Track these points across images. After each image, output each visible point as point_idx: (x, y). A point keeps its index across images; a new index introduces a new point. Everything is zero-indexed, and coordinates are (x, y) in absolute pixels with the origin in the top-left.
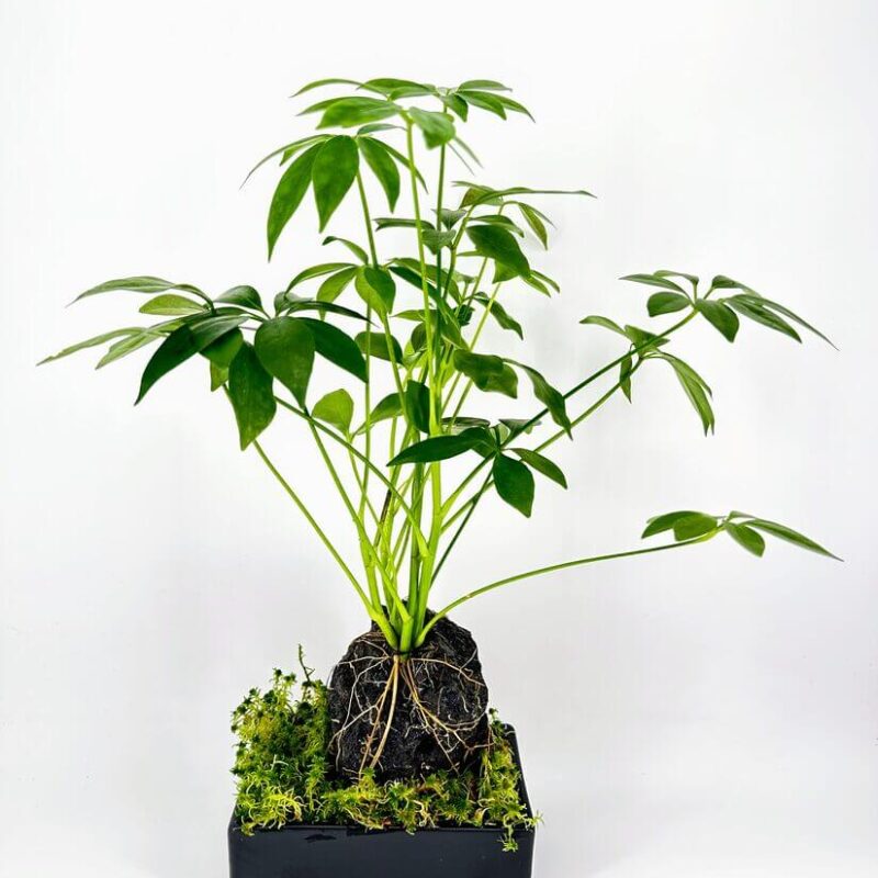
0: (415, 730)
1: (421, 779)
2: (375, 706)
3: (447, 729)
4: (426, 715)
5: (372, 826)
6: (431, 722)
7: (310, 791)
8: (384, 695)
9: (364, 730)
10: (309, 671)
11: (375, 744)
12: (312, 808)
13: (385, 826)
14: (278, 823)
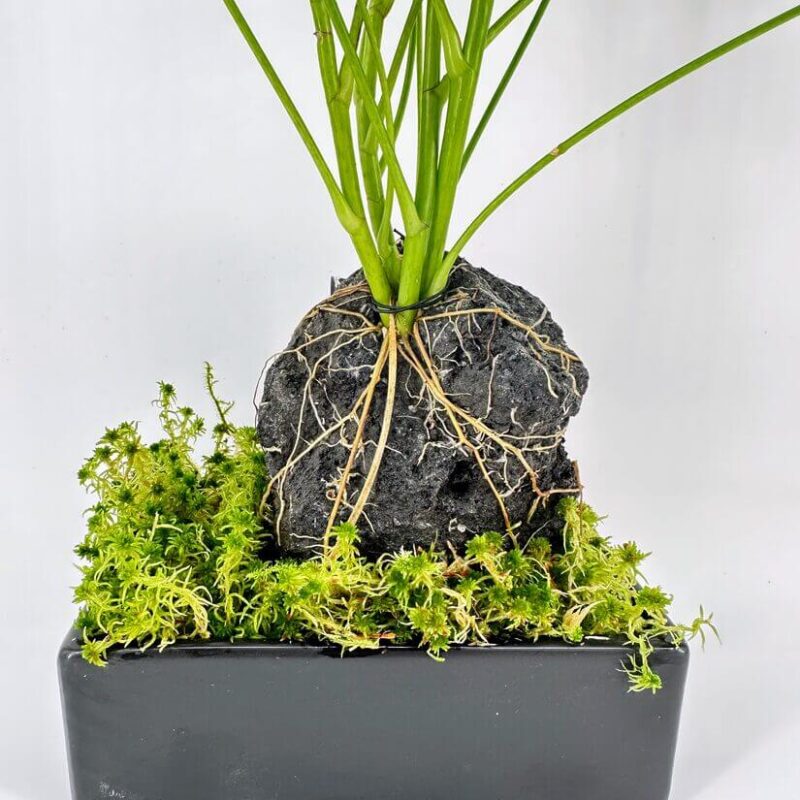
0: (437, 450)
1: (449, 552)
2: (352, 415)
3: (504, 445)
4: (460, 419)
5: (354, 643)
6: (470, 433)
7: (225, 578)
8: (369, 390)
9: (329, 462)
10: (223, 407)
11: (356, 483)
12: (230, 611)
13: (383, 642)
14: (158, 641)
